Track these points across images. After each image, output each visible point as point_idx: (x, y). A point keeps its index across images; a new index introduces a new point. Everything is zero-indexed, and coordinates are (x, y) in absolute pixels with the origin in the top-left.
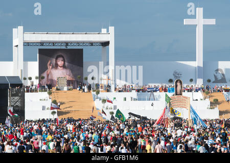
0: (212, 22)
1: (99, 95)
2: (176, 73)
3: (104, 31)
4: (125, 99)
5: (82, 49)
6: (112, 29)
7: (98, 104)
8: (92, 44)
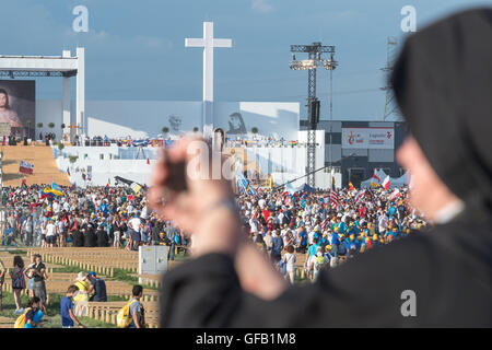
0: (227, 43)
1: (63, 150)
2: (173, 118)
3: (66, 54)
4: (102, 157)
5: (34, 82)
6: (80, 52)
7: (62, 163)
8: (48, 73)
